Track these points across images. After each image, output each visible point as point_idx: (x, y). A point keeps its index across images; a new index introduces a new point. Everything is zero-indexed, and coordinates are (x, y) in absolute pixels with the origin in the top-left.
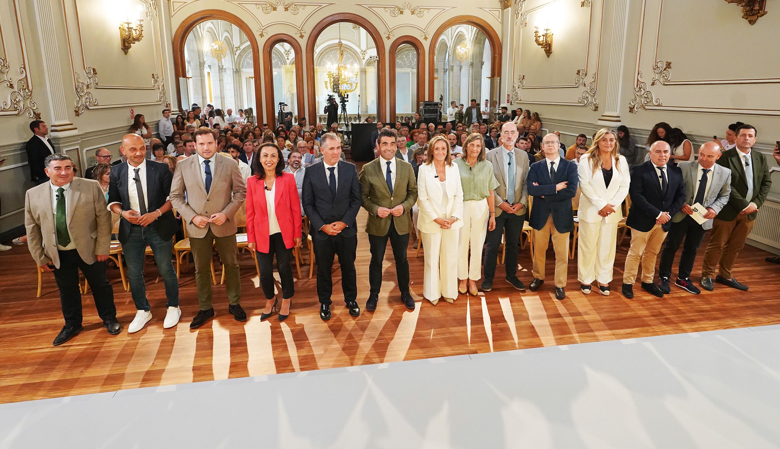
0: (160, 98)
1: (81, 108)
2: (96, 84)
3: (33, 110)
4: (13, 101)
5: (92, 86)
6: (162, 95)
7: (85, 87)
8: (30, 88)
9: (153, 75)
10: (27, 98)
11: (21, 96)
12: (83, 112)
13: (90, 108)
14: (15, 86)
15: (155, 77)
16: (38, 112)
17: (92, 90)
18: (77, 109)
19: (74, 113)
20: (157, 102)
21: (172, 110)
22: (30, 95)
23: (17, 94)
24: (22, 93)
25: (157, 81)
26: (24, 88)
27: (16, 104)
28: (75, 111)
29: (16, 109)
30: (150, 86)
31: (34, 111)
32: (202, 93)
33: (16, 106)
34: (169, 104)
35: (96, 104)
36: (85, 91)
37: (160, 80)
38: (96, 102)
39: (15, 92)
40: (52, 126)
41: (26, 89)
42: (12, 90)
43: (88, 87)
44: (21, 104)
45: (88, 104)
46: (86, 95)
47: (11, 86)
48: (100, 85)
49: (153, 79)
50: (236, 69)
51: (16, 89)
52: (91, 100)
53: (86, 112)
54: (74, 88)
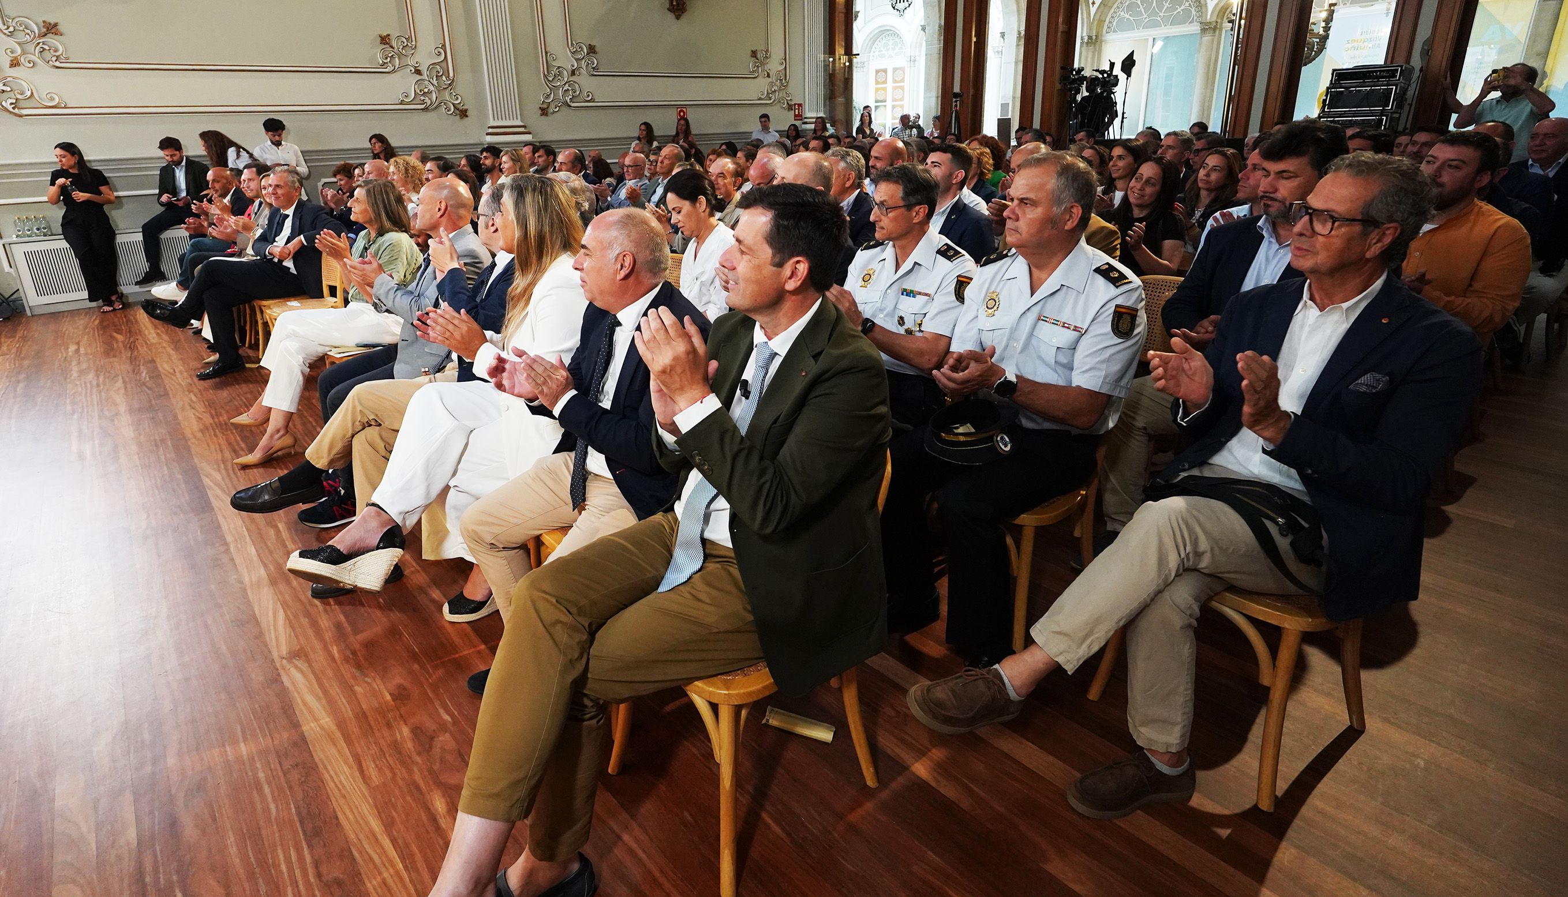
0: (769, 93)
1: (552, 106)
2: (593, 68)
3: (453, 104)
4: (418, 91)
5: (583, 71)
7: (565, 72)
8: (451, 74)
9: (754, 52)
10: (444, 89)
11: (433, 85)
12: (556, 110)
13: (574, 105)
14: (425, 73)
15: (761, 55)
16: (464, 107)
17: (582, 79)
18: (545, 106)
19: (540, 112)
20: (760, 99)
22: (450, 85)
23: (426, 82)
24: (435, 82)
25: (763, 63)
26: (440, 75)
27: (422, 95)
28: (540, 108)
29: (423, 102)
30: (745, 73)
31: (457, 106)
33: (422, 98)
34: (799, 105)
35: (588, 99)
36: (566, 80)
37: (776, 59)
38: (588, 96)
39: (423, 80)
40: (489, 127)
41: (444, 77)
42: (418, 77)
43: (573, 73)
44: (434, 96)
45: (568, 99)
46: (567, 85)
47: (418, 72)
48: (603, 70)
49: (753, 60)
50: (1090, 37)
51: (425, 76)
52: (578, 92)
53: (564, 109)
54: (542, 75)
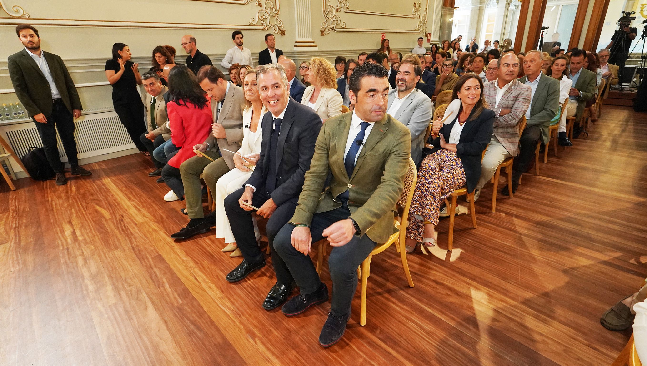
0: (419, 27)
1: (327, 30)
2: (347, 8)
3: (278, 26)
4: (260, 18)
5: (342, 10)
6: (422, 24)
7: (334, 10)
8: (278, 8)
9: (415, 4)
10: (274, 16)
11: (268, 14)
12: (328, 32)
13: (337, 30)
14: (263, 5)
15: (417, 6)
16: (284, 29)
17: (342, 14)
18: (323, 30)
19: (320, 33)
20: (415, 30)
21: (431, 40)
22: (277, 14)
23: (264, 12)
24: (269, 12)
25: (418, 10)
26: (272, 7)
27: (262, 20)
28: (321, 31)
29: (262, 25)
30: (410, 15)
31: (280, 28)
32: (477, 27)
33: (262, 22)
34: (430, 34)
35: (344, 27)
36: (334, 14)
37: (423, 8)
38: (344, 25)
39: (263, 10)
40: (296, 42)
41: (274, 9)
42: (260, 8)
43: (337, 10)
44: (268, 21)
45: (334, 26)
46: (334, 17)
47: (260, 5)
48: (351, 9)
49: (414, 8)
51: (263, 8)
52: (339, 22)
53: (332, 32)
54: (323, 11)
